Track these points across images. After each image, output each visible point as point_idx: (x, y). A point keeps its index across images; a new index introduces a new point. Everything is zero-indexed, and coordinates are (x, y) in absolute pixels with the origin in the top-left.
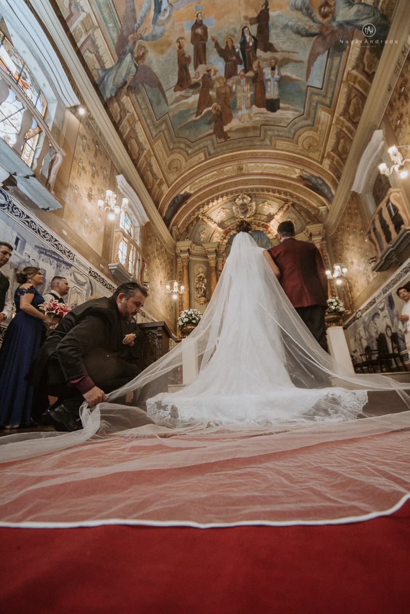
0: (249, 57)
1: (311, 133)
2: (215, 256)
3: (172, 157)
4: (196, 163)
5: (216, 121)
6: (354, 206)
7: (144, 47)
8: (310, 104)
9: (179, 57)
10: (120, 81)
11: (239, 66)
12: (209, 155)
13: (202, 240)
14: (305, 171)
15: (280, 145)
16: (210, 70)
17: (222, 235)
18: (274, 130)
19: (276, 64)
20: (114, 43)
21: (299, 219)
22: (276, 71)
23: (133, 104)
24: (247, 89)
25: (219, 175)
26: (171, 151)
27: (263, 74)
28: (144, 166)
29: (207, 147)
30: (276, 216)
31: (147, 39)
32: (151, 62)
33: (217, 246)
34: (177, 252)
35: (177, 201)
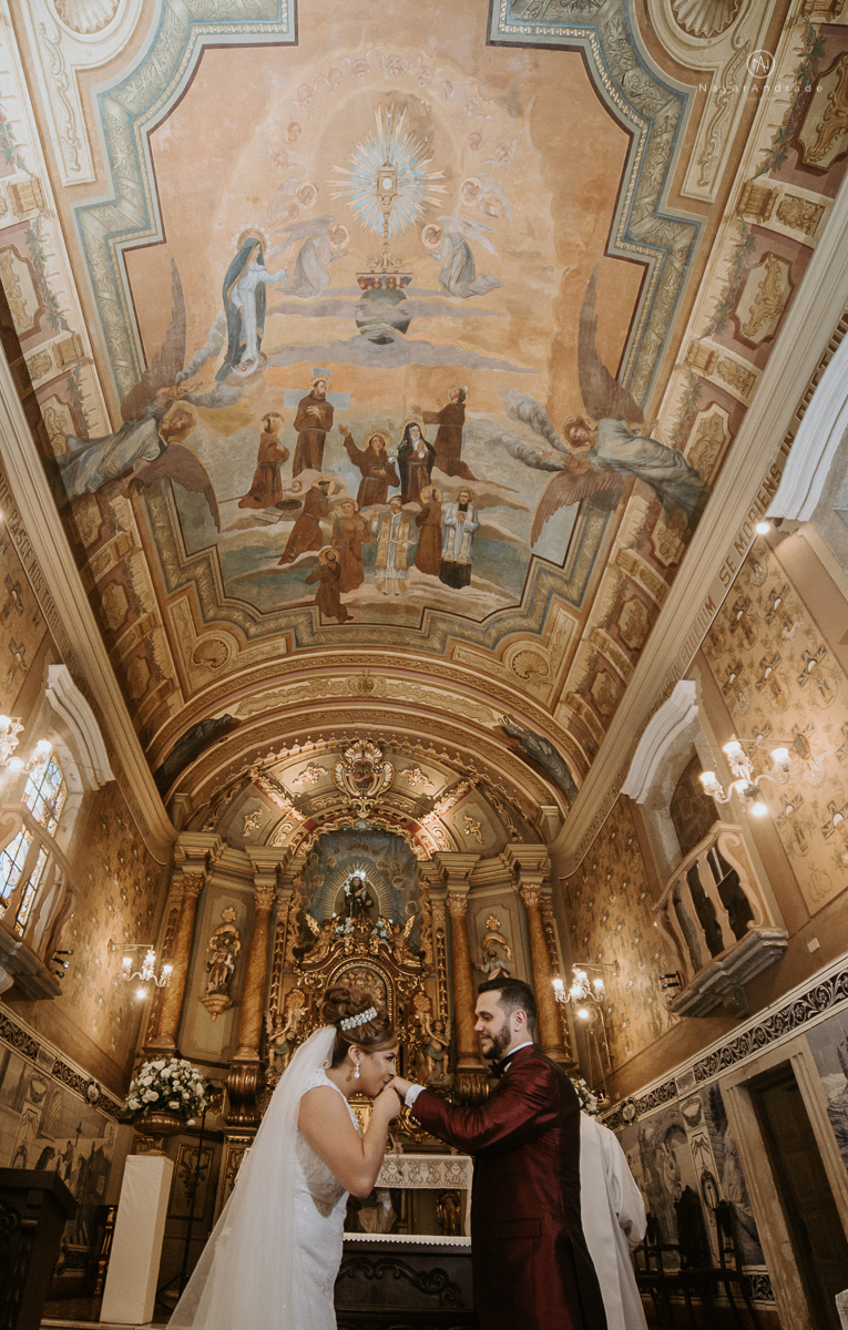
0: (415, 478)
1: (534, 646)
2: (272, 882)
3: (208, 636)
4: (264, 657)
5: (324, 580)
6: (625, 826)
7: (189, 415)
8: (536, 590)
9: (262, 446)
10: (116, 465)
11: (390, 488)
12: (298, 645)
13: (247, 834)
14: (514, 720)
15: (462, 653)
16: (328, 483)
17: (301, 829)
18: (451, 622)
19: (470, 501)
20: (120, 397)
21: (491, 821)
22: (469, 514)
23: (135, 515)
24: (404, 532)
25: (314, 691)
26: (209, 623)
27: (441, 513)
28: (132, 647)
29: (296, 628)
30: (437, 805)
31: (198, 402)
32: (199, 444)
33: (282, 858)
34: (177, 856)
35: (200, 734)
